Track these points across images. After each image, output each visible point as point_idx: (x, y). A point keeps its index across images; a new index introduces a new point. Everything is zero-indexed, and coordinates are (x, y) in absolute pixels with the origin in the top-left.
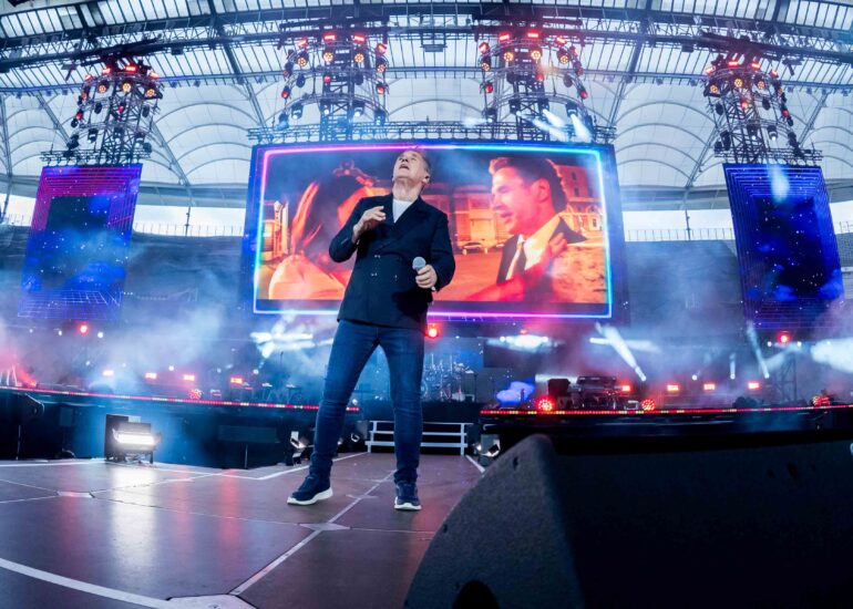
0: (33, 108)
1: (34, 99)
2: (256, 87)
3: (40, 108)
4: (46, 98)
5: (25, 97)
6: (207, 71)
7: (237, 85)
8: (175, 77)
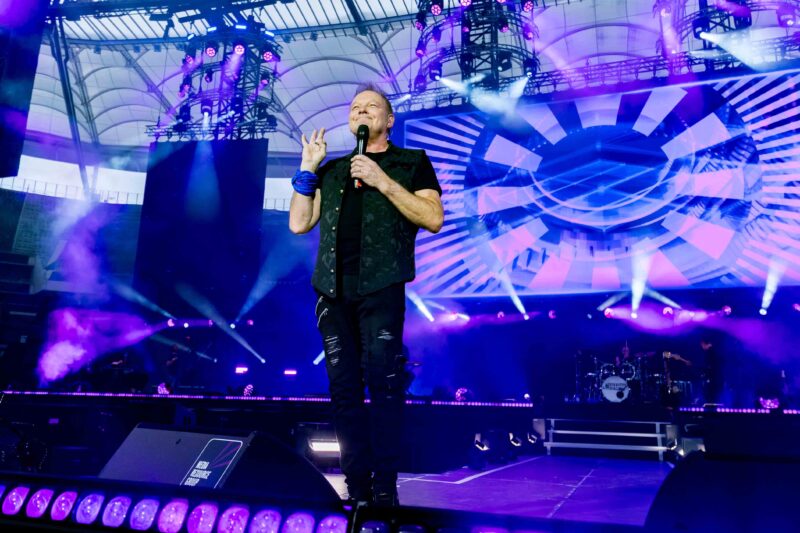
0: (118, 66)
1: (117, 54)
2: (381, 36)
3: (127, 66)
4: (134, 55)
5: (105, 52)
6: (323, 21)
7: (359, 36)
8: (288, 29)
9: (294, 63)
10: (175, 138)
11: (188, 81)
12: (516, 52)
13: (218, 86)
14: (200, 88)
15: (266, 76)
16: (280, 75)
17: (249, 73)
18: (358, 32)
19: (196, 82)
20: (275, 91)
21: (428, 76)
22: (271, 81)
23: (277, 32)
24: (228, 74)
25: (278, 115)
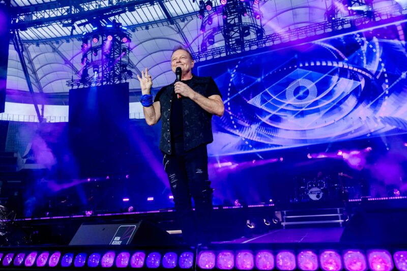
0: (49, 52)
1: (48, 46)
3: (53, 52)
4: (56, 45)
7: (170, 25)
8: (133, 25)
9: (139, 42)
10: (81, 86)
11: (85, 56)
12: (252, 26)
13: (100, 58)
14: (92, 60)
15: (124, 50)
16: (132, 49)
17: (116, 49)
18: (169, 23)
19: (89, 56)
20: (130, 58)
21: (208, 43)
22: (127, 52)
23: (128, 27)
24: (105, 51)
25: (133, 70)
